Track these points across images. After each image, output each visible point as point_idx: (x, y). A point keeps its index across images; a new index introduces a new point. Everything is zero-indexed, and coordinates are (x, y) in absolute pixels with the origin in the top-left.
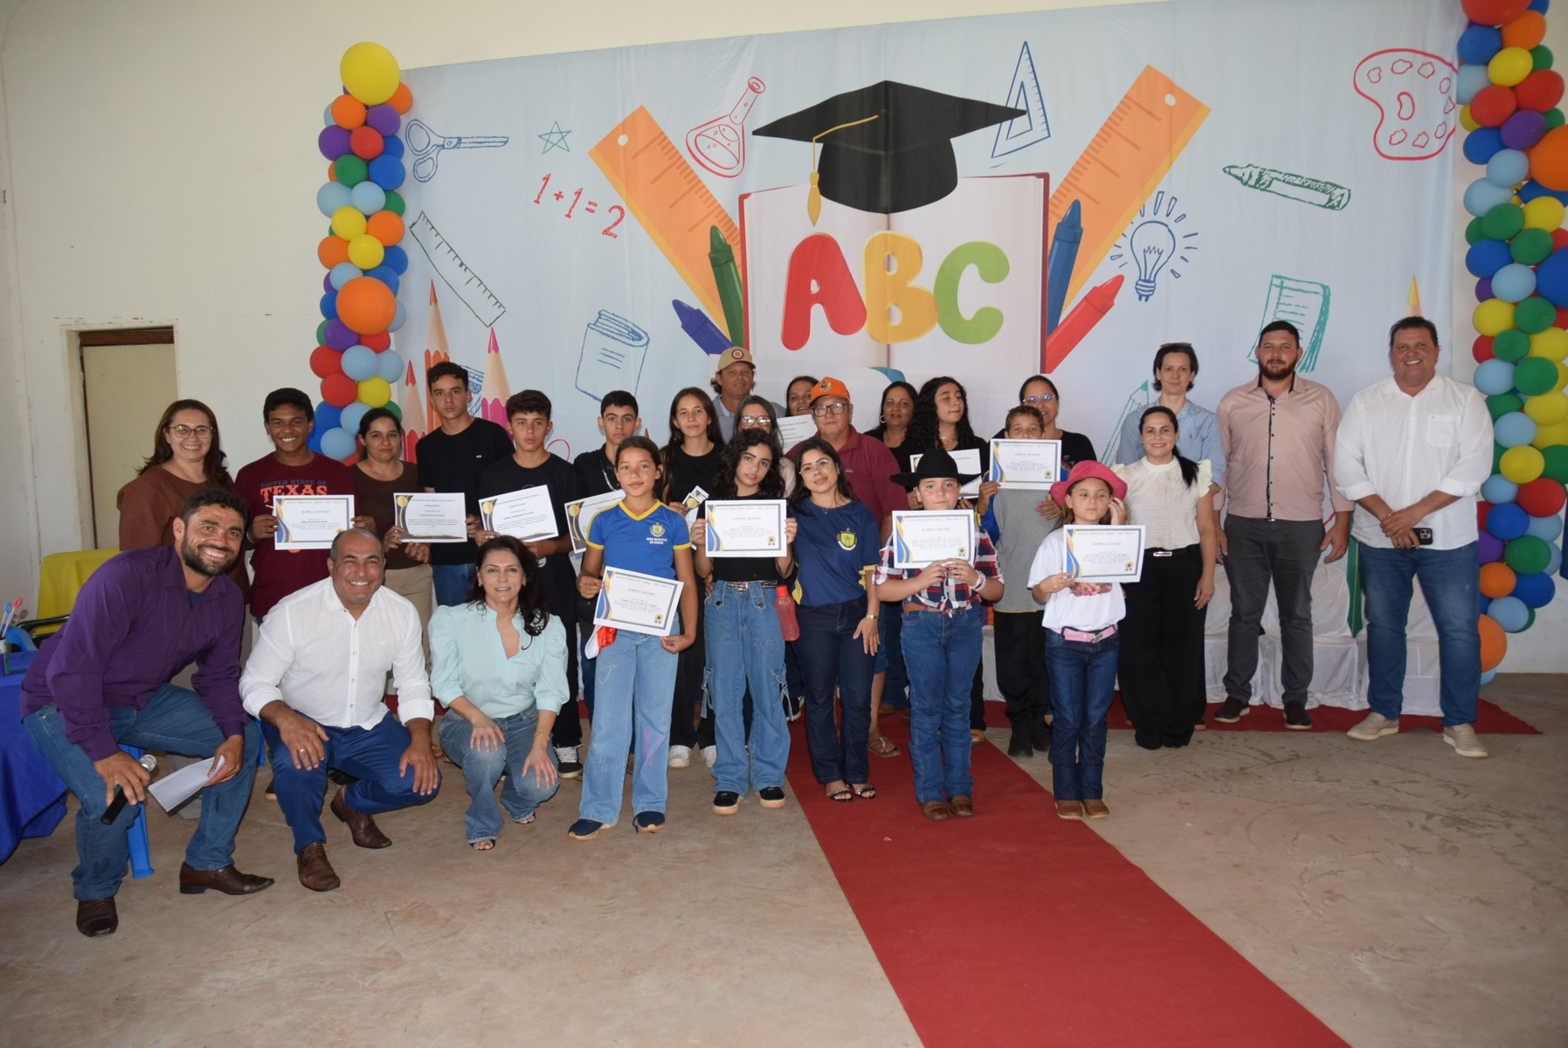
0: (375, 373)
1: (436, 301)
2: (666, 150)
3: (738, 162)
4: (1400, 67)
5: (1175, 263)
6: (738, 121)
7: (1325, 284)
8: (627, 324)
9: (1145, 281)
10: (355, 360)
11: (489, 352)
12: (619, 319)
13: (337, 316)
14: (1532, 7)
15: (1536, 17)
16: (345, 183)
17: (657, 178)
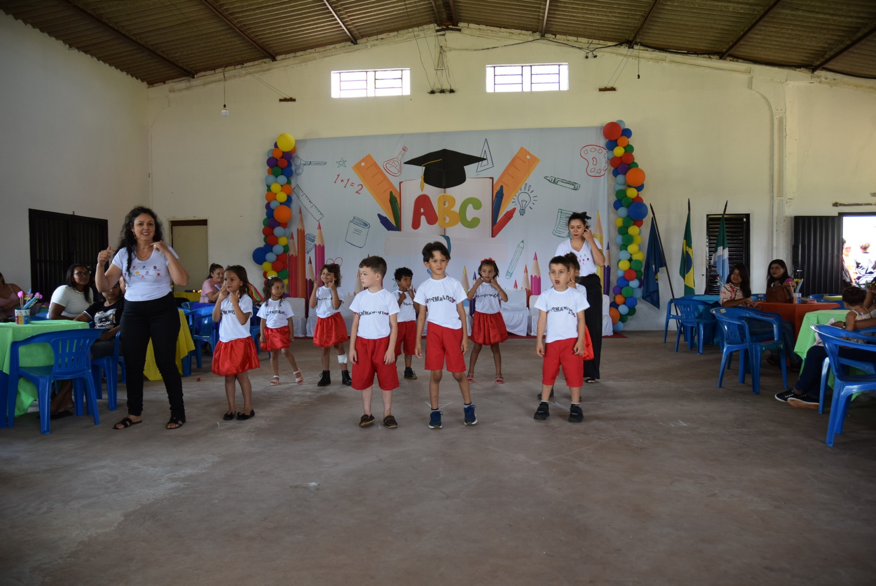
0: (284, 236)
1: (301, 212)
2: (377, 168)
3: (399, 172)
4: (593, 150)
5: (531, 205)
6: (399, 159)
8: (363, 221)
9: (522, 210)
10: (278, 231)
11: (318, 229)
12: (360, 220)
13: (273, 217)
14: (622, 135)
15: (624, 138)
16: (275, 175)
17: (374, 176)
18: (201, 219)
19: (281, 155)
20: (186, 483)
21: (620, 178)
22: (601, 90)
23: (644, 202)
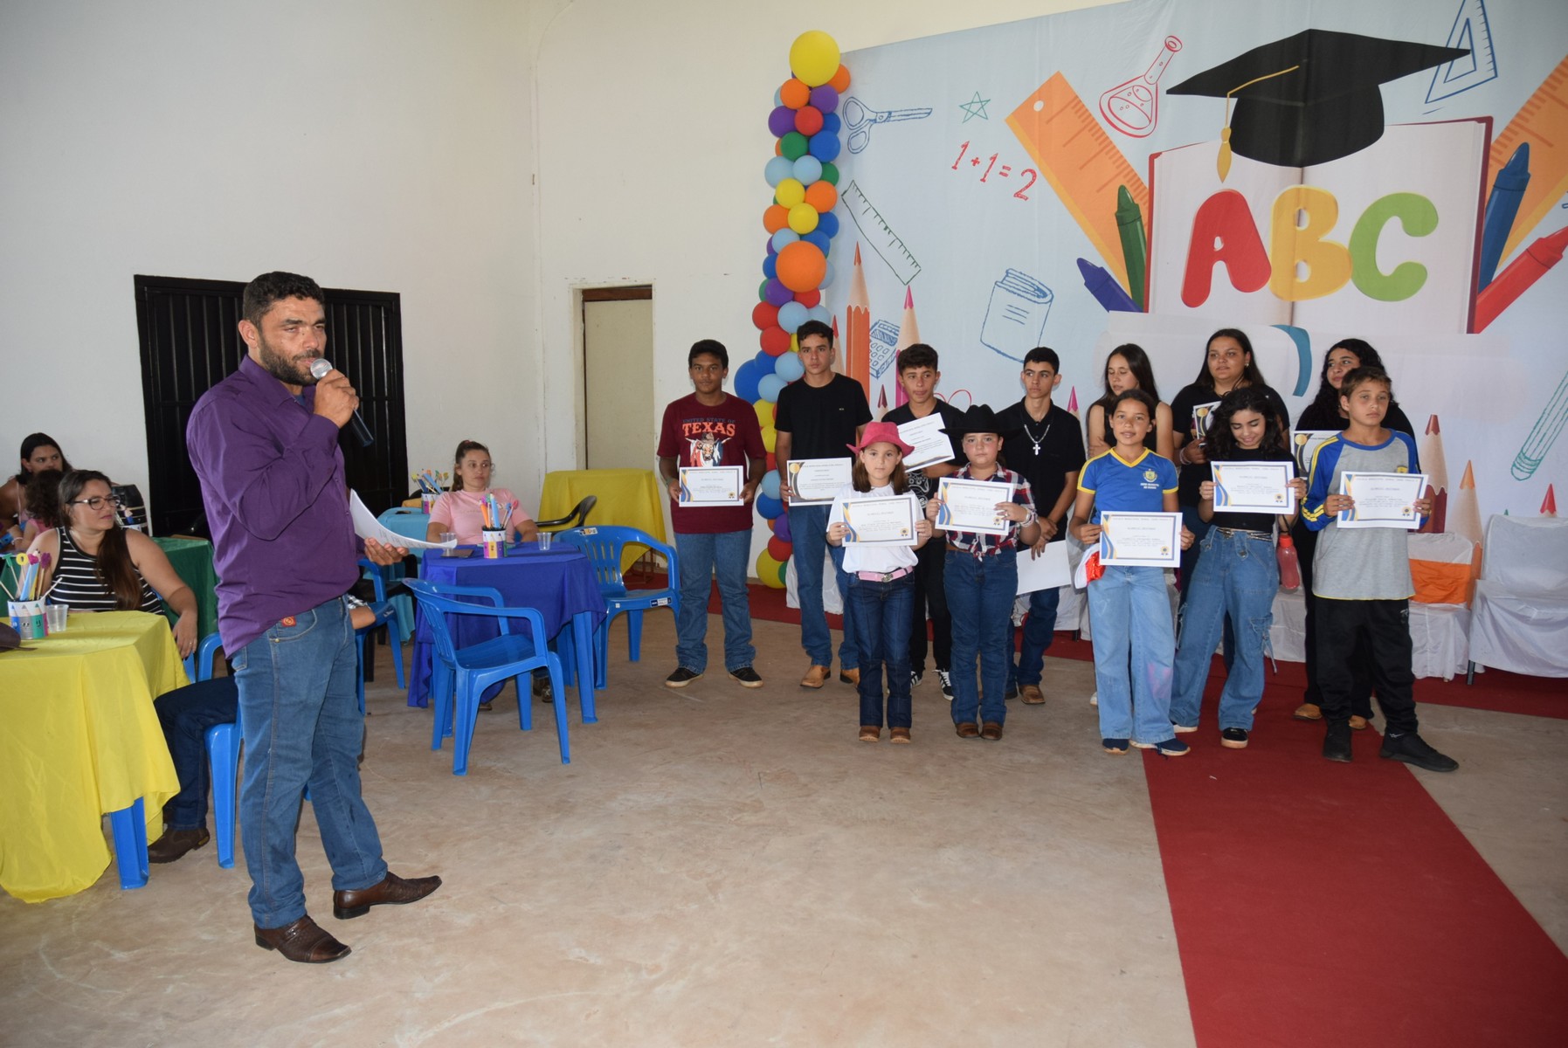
1: (860, 262)
2: (1079, 114)
3: (1150, 121)
6: (1152, 81)
8: (1033, 281)
10: (788, 314)
12: (1026, 278)
13: (776, 276)
16: (789, 158)
17: (1069, 141)
18: (641, 282)
19: (805, 98)
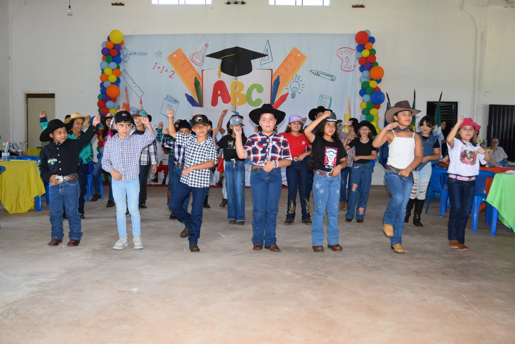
0: (113, 108)
1: (127, 91)
2: (185, 59)
3: (202, 62)
4: (346, 51)
5: (300, 91)
6: (202, 53)
7: (331, 97)
8: (174, 99)
9: (293, 94)
10: (109, 104)
11: (140, 104)
12: (172, 97)
13: (106, 93)
14: (369, 41)
15: (370, 43)
16: (108, 62)
17: (183, 65)
18: (50, 93)
19: (112, 46)
20: (39, 288)
21: (366, 73)
22: (354, 7)
23: (382, 91)
